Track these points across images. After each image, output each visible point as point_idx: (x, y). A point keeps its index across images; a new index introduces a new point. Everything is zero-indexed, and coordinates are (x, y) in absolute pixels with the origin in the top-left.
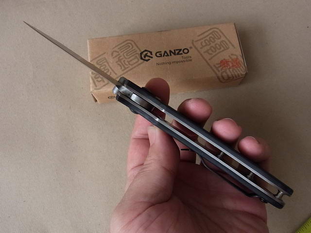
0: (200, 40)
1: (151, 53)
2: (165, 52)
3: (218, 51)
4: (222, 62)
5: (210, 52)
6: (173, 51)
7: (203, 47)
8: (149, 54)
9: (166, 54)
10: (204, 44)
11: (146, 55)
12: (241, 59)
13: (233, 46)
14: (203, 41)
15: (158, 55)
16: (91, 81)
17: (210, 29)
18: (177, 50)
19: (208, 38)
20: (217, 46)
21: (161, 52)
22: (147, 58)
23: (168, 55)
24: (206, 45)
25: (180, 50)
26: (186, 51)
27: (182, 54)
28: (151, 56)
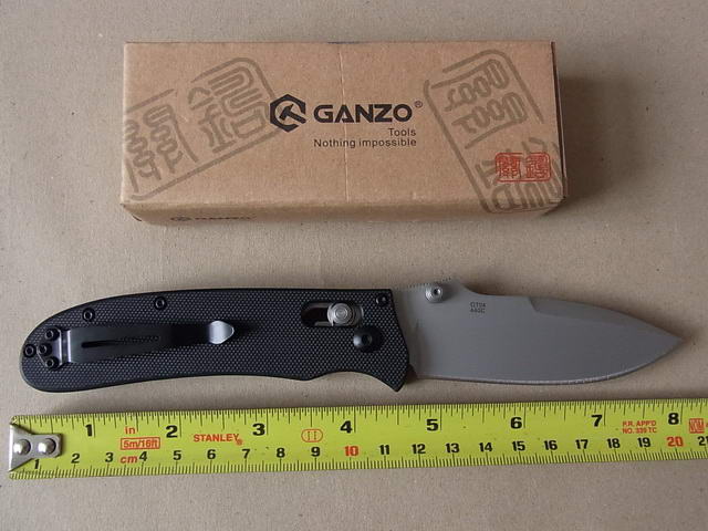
0: (449, 82)
1: (302, 106)
2: (344, 109)
3: (493, 124)
4: (499, 157)
5: (471, 123)
6: (367, 110)
7: (453, 105)
8: (296, 109)
9: (345, 116)
10: (456, 97)
11: (287, 112)
12: (554, 156)
13: (538, 113)
14: (455, 86)
15: (322, 114)
16: (124, 172)
17: (482, 54)
18: (376, 106)
19: (470, 80)
20: (494, 107)
21: (331, 107)
22: (289, 121)
23: (350, 120)
24: (465, 101)
25: (387, 108)
26: (402, 113)
27: (390, 120)
28: (302, 115)
